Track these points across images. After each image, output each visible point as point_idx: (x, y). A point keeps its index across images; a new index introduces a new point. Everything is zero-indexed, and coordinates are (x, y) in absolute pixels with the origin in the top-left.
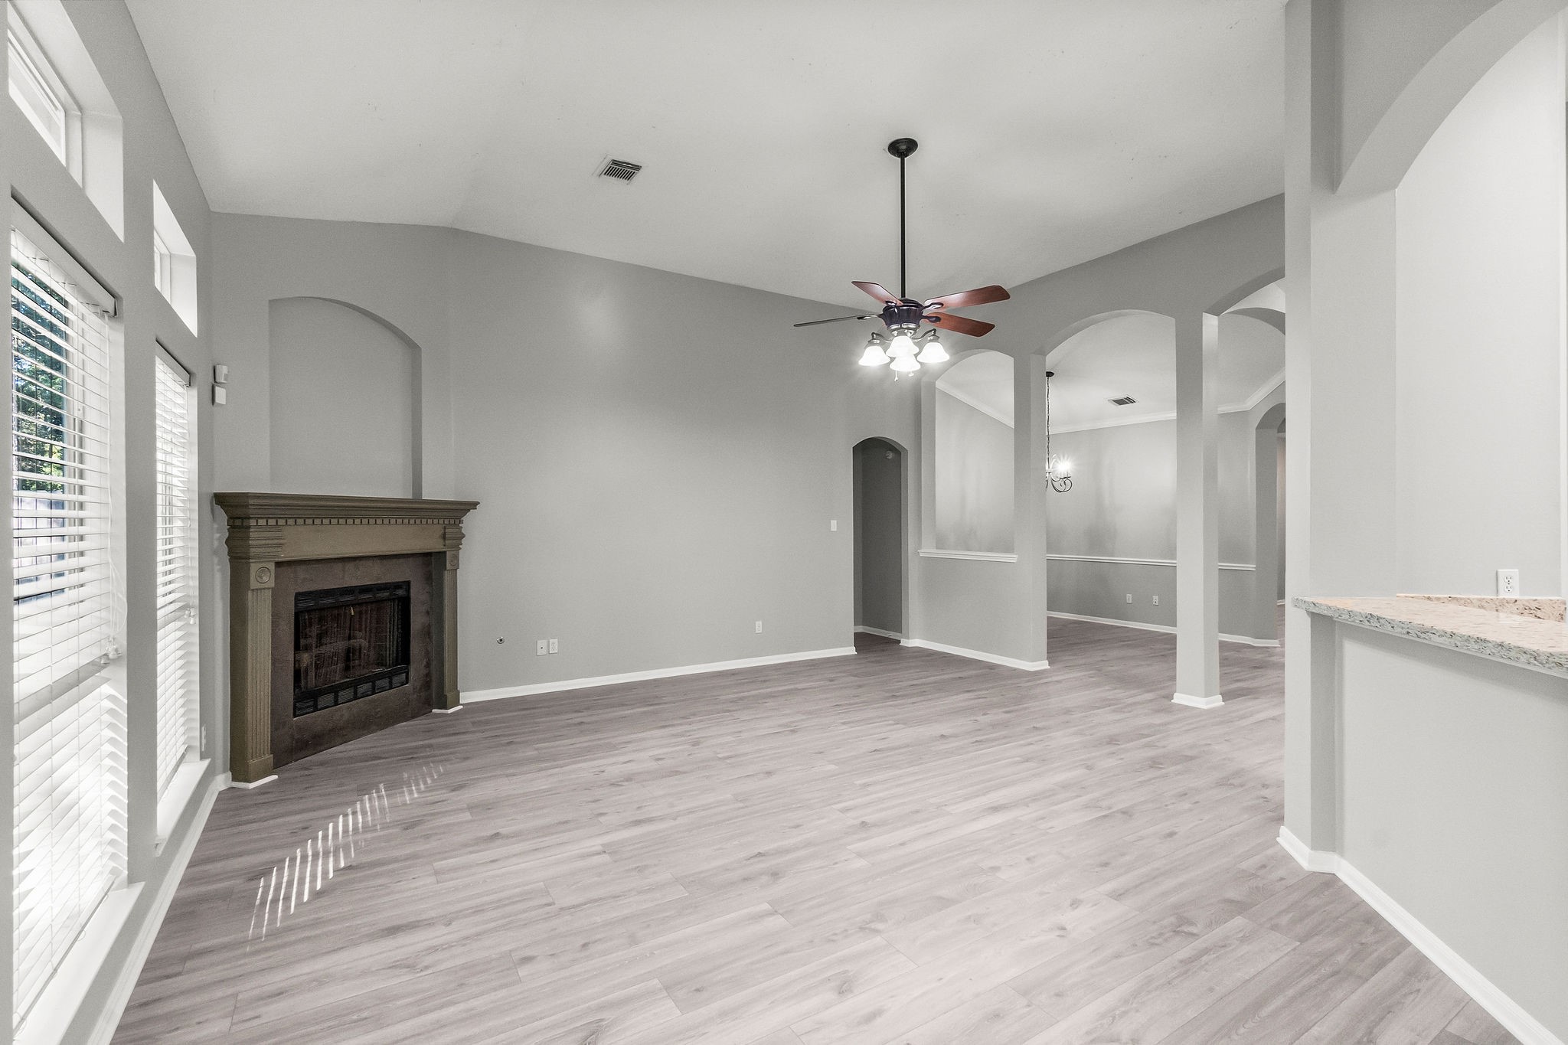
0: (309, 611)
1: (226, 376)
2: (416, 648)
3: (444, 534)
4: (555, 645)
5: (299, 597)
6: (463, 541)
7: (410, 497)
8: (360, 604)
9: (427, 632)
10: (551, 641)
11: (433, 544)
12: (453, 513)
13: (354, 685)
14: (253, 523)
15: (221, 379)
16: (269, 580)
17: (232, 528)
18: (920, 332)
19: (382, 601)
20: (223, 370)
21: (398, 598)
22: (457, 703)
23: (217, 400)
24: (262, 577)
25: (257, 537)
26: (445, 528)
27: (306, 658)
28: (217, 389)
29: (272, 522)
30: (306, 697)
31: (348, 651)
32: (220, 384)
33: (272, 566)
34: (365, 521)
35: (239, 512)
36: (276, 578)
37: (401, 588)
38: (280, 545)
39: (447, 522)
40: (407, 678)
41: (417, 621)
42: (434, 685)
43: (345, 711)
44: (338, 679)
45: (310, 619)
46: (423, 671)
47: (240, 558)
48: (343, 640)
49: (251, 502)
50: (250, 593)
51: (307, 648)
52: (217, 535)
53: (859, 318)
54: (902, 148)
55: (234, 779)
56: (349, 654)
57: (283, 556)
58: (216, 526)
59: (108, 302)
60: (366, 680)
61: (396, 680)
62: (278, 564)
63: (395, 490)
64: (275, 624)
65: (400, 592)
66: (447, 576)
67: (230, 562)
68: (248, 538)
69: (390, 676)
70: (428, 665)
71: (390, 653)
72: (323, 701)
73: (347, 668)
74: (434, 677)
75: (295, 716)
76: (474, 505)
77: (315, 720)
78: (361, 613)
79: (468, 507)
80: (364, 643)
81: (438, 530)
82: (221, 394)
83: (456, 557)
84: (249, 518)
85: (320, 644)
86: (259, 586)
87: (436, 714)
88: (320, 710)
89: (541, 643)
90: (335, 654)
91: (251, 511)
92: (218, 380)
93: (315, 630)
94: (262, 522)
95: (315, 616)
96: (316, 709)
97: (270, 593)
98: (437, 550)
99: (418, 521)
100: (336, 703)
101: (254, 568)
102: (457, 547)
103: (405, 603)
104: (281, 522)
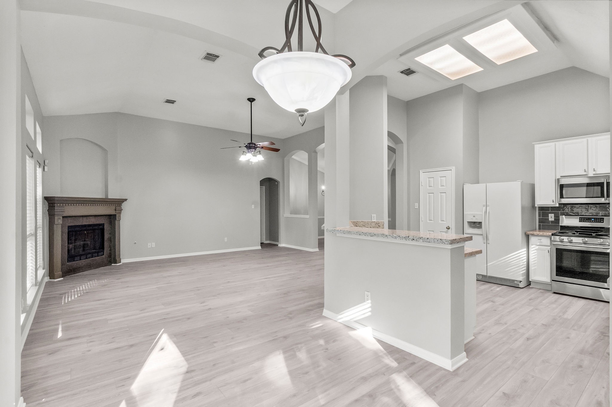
0: (73, 231)
1: (48, 163)
2: (106, 244)
3: (116, 209)
4: (154, 245)
5: (69, 227)
6: (122, 211)
7: (104, 197)
8: (88, 230)
9: (110, 240)
10: (153, 243)
11: (112, 212)
12: (118, 203)
13: (86, 255)
14: (56, 205)
15: (46, 164)
16: (60, 222)
17: (49, 206)
18: (256, 151)
19: (95, 229)
20: (47, 162)
21: (100, 228)
22: (120, 262)
23: (45, 170)
24: (58, 221)
25: (57, 209)
26: (116, 207)
27: (71, 246)
28: (45, 167)
29: (61, 205)
30: (71, 257)
31: (84, 244)
32: (46, 166)
33: (61, 218)
34: (90, 205)
35: (52, 202)
36: (63, 220)
37: (101, 225)
38: (64, 212)
39: (116, 205)
40: (103, 253)
41: (106, 236)
42: (112, 256)
43: (83, 262)
44: (81, 253)
45: (72, 234)
46: (109, 252)
47: (52, 215)
48: (82, 241)
49: (56, 199)
50: (55, 225)
51: (71, 244)
52: (45, 209)
53: (239, 147)
54: (251, 100)
55: (50, 279)
56: (84, 246)
57: (65, 215)
58: (44, 206)
59: (31, 154)
60: (90, 253)
61: (100, 254)
62: (63, 217)
63: (99, 195)
64: (62, 235)
65: (101, 227)
66: (116, 222)
67: (49, 216)
68: (55, 209)
69: (98, 253)
70: (110, 250)
71: (98, 245)
72: (76, 258)
73: (84, 250)
74: (112, 253)
75: (68, 262)
76: (126, 200)
77: (74, 264)
78: (88, 233)
79: (123, 201)
80: (89, 242)
81: (114, 207)
82: (46, 168)
83: (120, 216)
84: (55, 204)
85: (75, 243)
86: (57, 223)
87: (113, 265)
88: (76, 261)
89: (149, 244)
90: (80, 245)
91: (56, 202)
92: (45, 164)
93: (73, 238)
94: (59, 205)
95: (74, 233)
96: (74, 261)
97: (60, 226)
98: (113, 214)
99: (107, 205)
100: (80, 260)
101: (56, 218)
102: (120, 213)
103: (102, 230)
104: (64, 205)
